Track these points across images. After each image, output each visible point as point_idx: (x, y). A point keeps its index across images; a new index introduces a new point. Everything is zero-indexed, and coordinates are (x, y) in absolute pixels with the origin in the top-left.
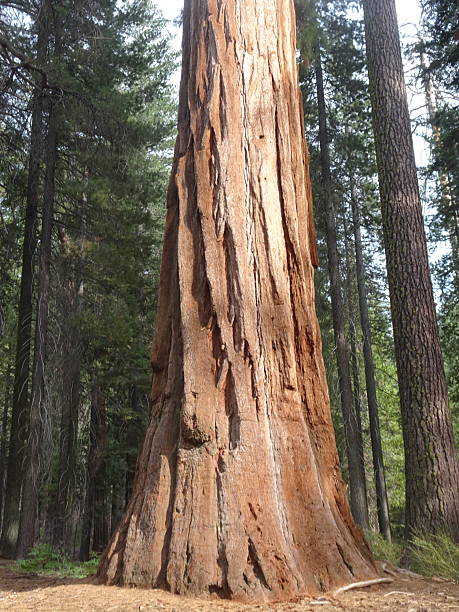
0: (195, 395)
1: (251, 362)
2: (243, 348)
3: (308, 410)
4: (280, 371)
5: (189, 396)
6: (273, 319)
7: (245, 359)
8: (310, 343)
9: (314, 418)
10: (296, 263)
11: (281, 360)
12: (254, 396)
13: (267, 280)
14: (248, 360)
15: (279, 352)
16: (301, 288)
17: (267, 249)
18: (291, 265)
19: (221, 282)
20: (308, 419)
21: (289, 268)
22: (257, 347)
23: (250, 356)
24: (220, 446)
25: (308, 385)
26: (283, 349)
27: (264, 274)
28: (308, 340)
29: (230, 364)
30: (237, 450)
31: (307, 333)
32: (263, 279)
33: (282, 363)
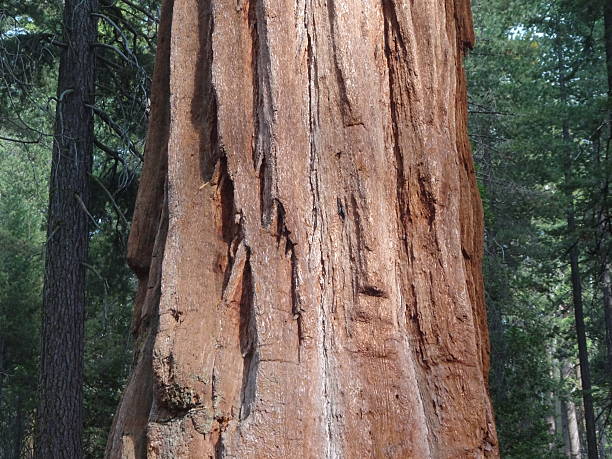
0: (176, 315)
1: (290, 245)
2: (274, 217)
3: (421, 334)
4: (352, 259)
5: (166, 320)
6: (339, 154)
7: (278, 240)
8: (428, 200)
9: (432, 351)
10: (401, 40)
11: (353, 237)
12: (294, 311)
13: (331, 78)
14: (283, 241)
15: (350, 222)
16: (410, 90)
17: (332, 16)
18: (392, 45)
19: (241, 89)
20: (419, 353)
21: (388, 51)
22: (310, 213)
23: (287, 233)
24: (219, 413)
25: (421, 283)
26: (356, 215)
27: (325, 68)
28: (423, 193)
29: (249, 251)
30: (249, 420)
31: (420, 180)
32: (324, 78)
33: (354, 241)
